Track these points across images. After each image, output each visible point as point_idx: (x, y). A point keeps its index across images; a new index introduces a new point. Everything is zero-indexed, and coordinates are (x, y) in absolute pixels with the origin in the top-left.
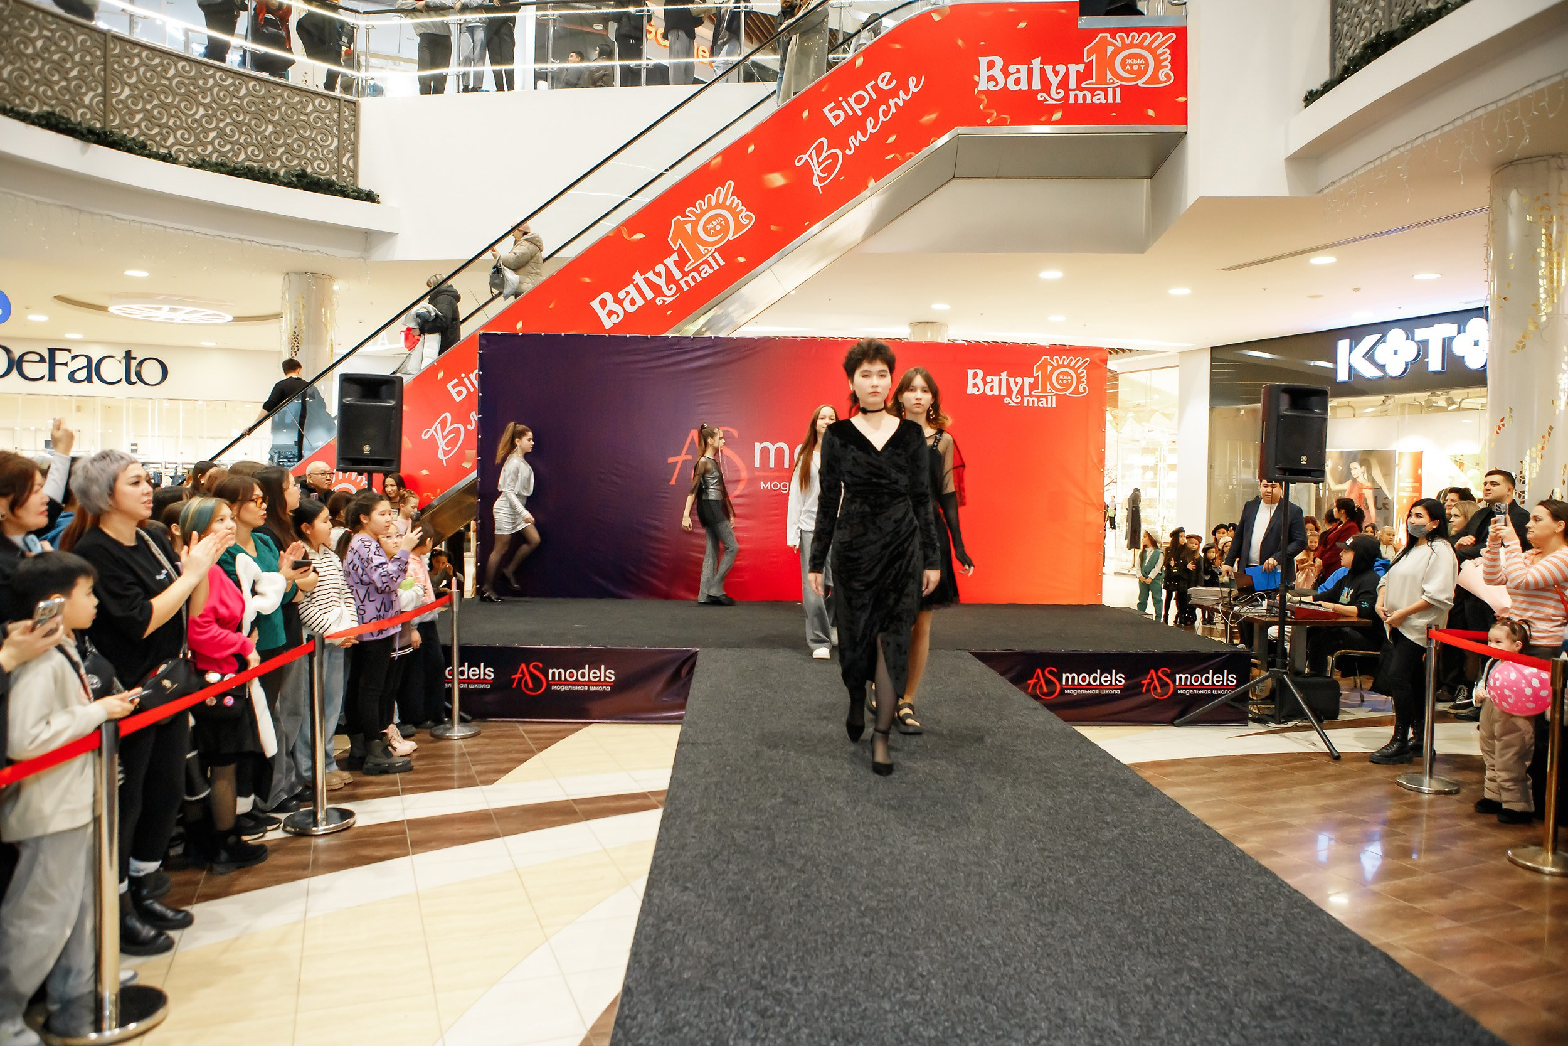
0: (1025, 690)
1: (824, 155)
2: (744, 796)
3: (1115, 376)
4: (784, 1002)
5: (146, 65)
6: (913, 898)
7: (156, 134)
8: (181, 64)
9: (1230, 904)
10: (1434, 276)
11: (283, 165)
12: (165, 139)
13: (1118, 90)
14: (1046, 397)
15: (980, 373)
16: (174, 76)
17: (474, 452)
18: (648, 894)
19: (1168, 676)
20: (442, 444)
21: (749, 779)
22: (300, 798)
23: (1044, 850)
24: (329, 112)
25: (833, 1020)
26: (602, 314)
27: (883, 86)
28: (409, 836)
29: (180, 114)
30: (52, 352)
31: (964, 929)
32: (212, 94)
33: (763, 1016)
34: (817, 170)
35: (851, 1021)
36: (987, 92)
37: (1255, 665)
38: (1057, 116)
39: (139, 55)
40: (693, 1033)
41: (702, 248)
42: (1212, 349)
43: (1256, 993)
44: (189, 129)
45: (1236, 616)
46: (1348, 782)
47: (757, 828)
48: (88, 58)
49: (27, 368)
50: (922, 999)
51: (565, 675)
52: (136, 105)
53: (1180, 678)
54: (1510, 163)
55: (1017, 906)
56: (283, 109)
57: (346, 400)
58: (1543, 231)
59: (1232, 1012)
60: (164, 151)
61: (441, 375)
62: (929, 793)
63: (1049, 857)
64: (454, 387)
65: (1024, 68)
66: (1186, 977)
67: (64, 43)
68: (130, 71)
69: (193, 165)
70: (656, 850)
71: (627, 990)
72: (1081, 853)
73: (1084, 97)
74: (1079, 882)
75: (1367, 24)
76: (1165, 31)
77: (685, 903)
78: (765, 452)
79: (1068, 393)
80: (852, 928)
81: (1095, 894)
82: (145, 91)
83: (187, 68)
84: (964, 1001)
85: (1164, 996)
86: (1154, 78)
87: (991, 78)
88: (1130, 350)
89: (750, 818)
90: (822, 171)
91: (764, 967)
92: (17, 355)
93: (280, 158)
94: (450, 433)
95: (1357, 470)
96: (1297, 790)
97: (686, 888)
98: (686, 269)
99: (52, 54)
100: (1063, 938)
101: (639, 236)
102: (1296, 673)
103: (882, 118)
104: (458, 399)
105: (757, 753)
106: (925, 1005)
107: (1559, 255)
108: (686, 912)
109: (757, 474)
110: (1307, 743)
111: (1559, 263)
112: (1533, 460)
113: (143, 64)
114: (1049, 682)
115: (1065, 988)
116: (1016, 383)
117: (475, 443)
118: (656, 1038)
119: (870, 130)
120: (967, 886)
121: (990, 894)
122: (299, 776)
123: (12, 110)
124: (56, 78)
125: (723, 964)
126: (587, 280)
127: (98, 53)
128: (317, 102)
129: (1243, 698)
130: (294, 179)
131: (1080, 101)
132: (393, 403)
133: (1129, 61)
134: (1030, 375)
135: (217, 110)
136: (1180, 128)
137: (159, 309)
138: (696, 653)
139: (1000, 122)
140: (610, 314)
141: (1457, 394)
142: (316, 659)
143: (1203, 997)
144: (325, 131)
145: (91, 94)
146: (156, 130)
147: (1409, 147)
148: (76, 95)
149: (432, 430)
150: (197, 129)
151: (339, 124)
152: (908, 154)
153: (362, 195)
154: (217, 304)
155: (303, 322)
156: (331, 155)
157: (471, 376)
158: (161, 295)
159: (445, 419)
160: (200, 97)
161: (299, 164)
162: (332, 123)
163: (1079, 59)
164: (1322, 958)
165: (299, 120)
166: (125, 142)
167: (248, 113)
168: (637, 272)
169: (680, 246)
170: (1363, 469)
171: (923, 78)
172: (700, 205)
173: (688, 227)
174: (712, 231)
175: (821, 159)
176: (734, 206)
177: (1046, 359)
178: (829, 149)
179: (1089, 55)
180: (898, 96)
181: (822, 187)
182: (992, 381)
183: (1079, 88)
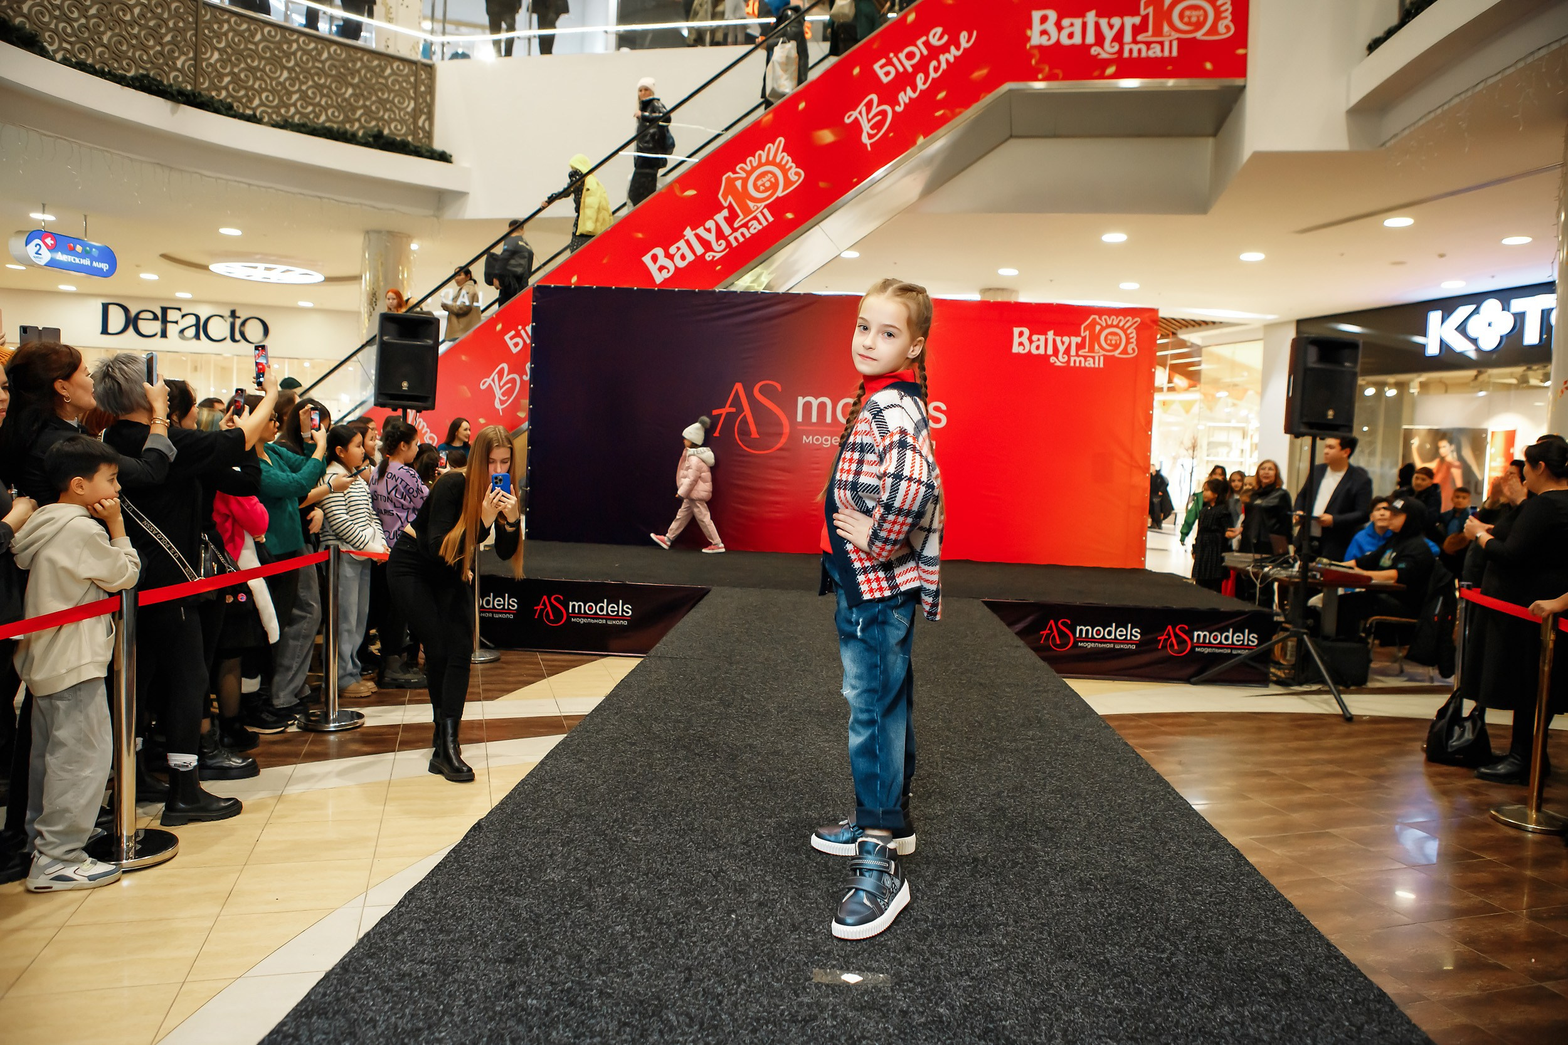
1: (874, 111)
5: (234, 30)
6: (791, 781)
7: (242, 97)
8: (266, 30)
9: (1106, 803)
10: (1525, 240)
11: (362, 127)
12: (251, 101)
13: (1175, 44)
14: (1093, 358)
15: (1026, 331)
16: (260, 41)
17: (527, 401)
18: (542, 763)
19: (1185, 632)
20: (498, 393)
23: (947, 752)
24: (407, 76)
26: (653, 268)
27: (934, 42)
28: (401, 736)
29: (265, 77)
30: (164, 310)
31: (828, 805)
32: (295, 58)
33: (590, 854)
34: (866, 127)
36: (1040, 48)
39: (228, 21)
40: (518, 861)
41: (751, 204)
42: (1300, 323)
44: (273, 91)
47: (680, 722)
48: (181, 24)
49: (144, 326)
50: (750, 852)
51: (585, 608)
52: (224, 68)
53: (1199, 636)
56: (363, 72)
57: (385, 338)
59: (1047, 883)
60: (249, 112)
61: (499, 327)
63: (948, 758)
64: (512, 338)
65: (1078, 22)
67: (159, 10)
68: (219, 37)
69: (273, 126)
71: (478, 827)
73: (1140, 51)
77: (573, 771)
78: (807, 406)
79: (1116, 353)
82: (233, 54)
83: (273, 33)
86: (1213, 30)
87: (1044, 32)
88: (1214, 323)
90: (872, 128)
92: (133, 313)
93: (359, 120)
94: (507, 383)
95: (1446, 449)
98: (736, 225)
99: (147, 20)
101: (691, 193)
102: (1323, 638)
103: (933, 75)
104: (515, 350)
105: (717, 668)
108: (569, 777)
109: (799, 428)
110: (1320, 705)
113: (231, 29)
114: (1062, 635)
116: (1063, 343)
117: (528, 393)
118: (483, 862)
119: (921, 85)
123: (109, 71)
124: (151, 43)
125: (579, 816)
126: (640, 235)
127: (191, 19)
128: (395, 66)
129: (1265, 659)
130: (371, 139)
131: (1135, 54)
132: (430, 342)
133: (1187, 13)
134: (1078, 334)
135: (300, 73)
136: (1239, 82)
137: (256, 268)
138: (709, 591)
139: (1051, 77)
140: (661, 268)
141: (1552, 368)
144: (402, 93)
145: (183, 58)
146: (242, 93)
147: (1470, 93)
148: (170, 58)
149: (489, 381)
150: (280, 91)
151: (416, 87)
152: (958, 110)
153: (436, 155)
154: (310, 264)
155: (381, 279)
156: (407, 117)
157: (527, 328)
158: (257, 254)
159: (503, 369)
160: (284, 60)
161: (377, 125)
162: (409, 86)
163: (1135, 12)
164: (1169, 850)
165: (378, 82)
166: (213, 104)
167: (330, 76)
168: (688, 228)
169: (730, 203)
170: (1453, 447)
171: (975, 33)
172: (751, 161)
173: (739, 184)
174: (762, 188)
175: (870, 116)
176: (783, 163)
177: (1094, 319)
178: (878, 105)
179: (1146, 7)
180: (949, 51)
181: (871, 144)
182: (1039, 340)
183: (1135, 41)
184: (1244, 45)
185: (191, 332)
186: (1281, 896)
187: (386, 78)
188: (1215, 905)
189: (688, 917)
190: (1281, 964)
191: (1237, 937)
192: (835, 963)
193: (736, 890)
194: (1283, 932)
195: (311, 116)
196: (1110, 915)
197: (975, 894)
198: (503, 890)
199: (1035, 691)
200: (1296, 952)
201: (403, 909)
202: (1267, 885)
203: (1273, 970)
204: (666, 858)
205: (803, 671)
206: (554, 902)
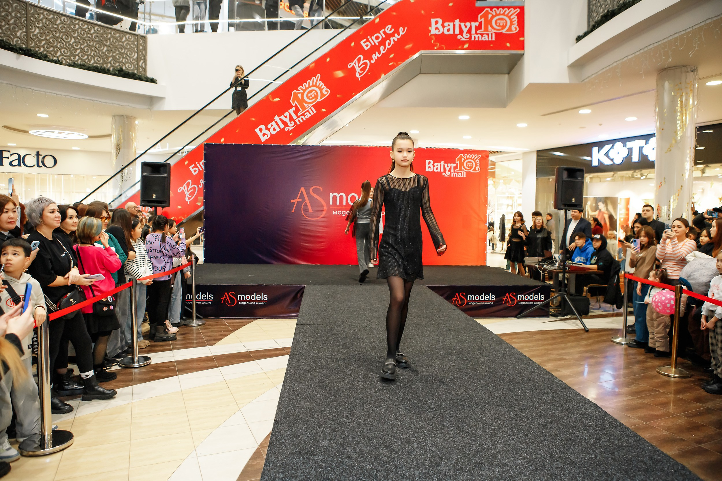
0: (451, 302)
1: (361, 62)
2: (326, 346)
3: (494, 164)
4: (343, 426)
5: (47, 19)
6: (398, 385)
7: (52, 51)
8: (63, 18)
9: (532, 386)
10: (634, 119)
11: (112, 66)
12: (56, 53)
13: (494, 35)
14: (461, 173)
15: (432, 162)
16: (60, 24)
17: (202, 198)
18: (284, 385)
19: (514, 296)
20: (187, 194)
21: (328, 338)
22: (127, 352)
23: (455, 366)
24: (133, 41)
25: (363, 432)
26: (260, 135)
27: (388, 32)
28: (177, 367)
29: (63, 42)
31: (420, 397)
32: (78, 32)
33: (334, 431)
34: (358, 70)
35: (371, 432)
36: (435, 35)
37: (553, 292)
38: (466, 46)
39: (43, 14)
41: (306, 105)
42: (538, 151)
43: (540, 419)
44: (67, 49)
45: (545, 270)
46: (591, 341)
48: (18, 15)
50: (401, 424)
51: (245, 297)
52: (42, 37)
53: (520, 297)
54: (665, 69)
55: (442, 388)
56: (111, 39)
57: (145, 174)
58: (679, 99)
59: (529, 427)
60: (55, 59)
61: (186, 163)
62: (406, 344)
64: (193, 168)
65: (451, 24)
66: (512, 414)
67: (7, 8)
68: (38, 21)
69: (68, 66)
70: (288, 368)
71: (276, 422)
72: (471, 367)
73: (478, 37)
74: (469, 378)
75: (603, 6)
76: (515, 8)
77: (301, 388)
78: (335, 198)
79: (471, 171)
80: (372, 397)
81: (476, 383)
82: (46, 30)
83: (66, 20)
84: (418, 424)
85: (502, 422)
86: (510, 29)
87: (437, 28)
88: (501, 152)
89: (328, 355)
90: (361, 70)
91: (334, 413)
94: (191, 189)
95: (601, 206)
96: (569, 345)
97: (301, 382)
98: (299, 114)
100: (461, 400)
101: (277, 99)
102: (570, 295)
103: (387, 46)
104: (194, 174)
105: (332, 329)
106: (402, 426)
107: (685, 110)
108: (301, 392)
109: (331, 207)
110: (574, 325)
111: (686, 114)
112: (674, 200)
113: (45, 17)
114: (462, 299)
115: (461, 418)
116: (448, 167)
117: (203, 194)
119: (382, 52)
120: (421, 380)
121: (432, 383)
122: (126, 342)
124: (3, 24)
125: (317, 412)
126: (254, 119)
127: (23, 12)
128: (127, 36)
129: (547, 305)
130: (117, 72)
131: (477, 39)
132: (166, 175)
133: (498, 21)
134: (454, 163)
135: (80, 40)
136: (520, 52)
137: (53, 132)
138: (304, 287)
139: (441, 48)
140: (264, 135)
141: (645, 172)
142: (133, 290)
143: (518, 422)
144: (131, 50)
145: (20, 31)
146: (51, 49)
147: (621, 62)
148: (14, 32)
149: (182, 188)
150: (71, 48)
151: (138, 47)
152: (399, 63)
153: (149, 80)
154: (81, 130)
155: (122, 138)
156: (134, 61)
157: (200, 163)
158: (54, 125)
159: (189, 182)
160: (72, 33)
161: (119, 65)
162: (134, 46)
163: (476, 20)
164: (569, 406)
165: (119, 45)
166: (37, 54)
167: (95, 41)
168: (276, 116)
169: (296, 104)
170: (604, 205)
171: (406, 28)
172: (305, 85)
173: (299, 95)
174: (310, 97)
175: (360, 65)
176: (320, 86)
177: (461, 155)
178: (363, 60)
179: (481, 19)
180: (395, 36)
181: (360, 78)
182: (437, 165)
183: (476, 33)
184: (523, 36)
185: (16, 163)
186: (622, 424)
187: (123, 42)
188: (600, 430)
189: (394, 458)
190: (639, 456)
191: (616, 445)
192: (466, 473)
193: (406, 442)
194: (631, 441)
195: (87, 61)
196: (562, 440)
197: (504, 435)
198: (306, 453)
199: (475, 332)
200: (642, 450)
201: (268, 467)
202: (614, 419)
203: (637, 459)
204: (367, 430)
205: (371, 328)
206: (332, 457)
